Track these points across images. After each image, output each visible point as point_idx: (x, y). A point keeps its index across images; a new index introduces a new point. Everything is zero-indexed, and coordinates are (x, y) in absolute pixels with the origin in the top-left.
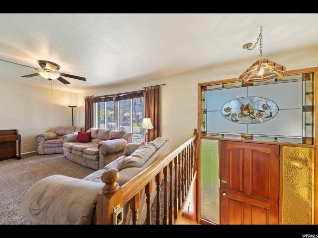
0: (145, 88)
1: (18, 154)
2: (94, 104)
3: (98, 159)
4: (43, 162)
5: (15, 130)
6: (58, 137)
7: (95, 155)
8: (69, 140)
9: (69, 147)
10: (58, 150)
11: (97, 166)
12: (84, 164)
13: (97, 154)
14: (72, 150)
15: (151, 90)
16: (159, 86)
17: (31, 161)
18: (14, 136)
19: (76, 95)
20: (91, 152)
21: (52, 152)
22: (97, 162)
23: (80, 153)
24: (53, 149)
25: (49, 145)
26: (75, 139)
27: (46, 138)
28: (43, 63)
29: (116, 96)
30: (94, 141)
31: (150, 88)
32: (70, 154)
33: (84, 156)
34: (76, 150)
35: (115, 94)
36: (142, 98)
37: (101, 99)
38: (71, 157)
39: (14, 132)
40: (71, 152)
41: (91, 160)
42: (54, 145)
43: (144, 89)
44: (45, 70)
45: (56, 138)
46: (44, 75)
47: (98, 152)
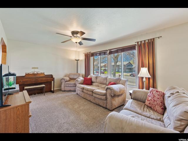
0: (138, 42)
1: (52, 89)
2: (91, 57)
3: (106, 99)
4: (67, 96)
5: (51, 75)
6: (71, 80)
7: (104, 95)
8: (79, 82)
9: (81, 87)
10: (72, 89)
11: (105, 104)
12: (93, 101)
13: (105, 95)
14: (84, 90)
15: (144, 44)
16: (154, 39)
17: (60, 95)
18: (52, 78)
19: (79, 52)
20: (101, 93)
21: (69, 90)
22: (105, 101)
23: (91, 93)
24: (69, 87)
25: (67, 85)
26: (83, 82)
27: (66, 81)
28: (74, 33)
29: (109, 51)
30: (94, 84)
31: (143, 42)
32: (81, 93)
33: (94, 95)
34: (87, 90)
35: (109, 50)
36: (134, 51)
37: (96, 54)
38: (82, 95)
39: (51, 76)
40: (83, 92)
41: (101, 99)
42: (70, 85)
43: (136, 44)
44: (74, 37)
45: (69, 81)
46: (74, 40)
47: (106, 93)
